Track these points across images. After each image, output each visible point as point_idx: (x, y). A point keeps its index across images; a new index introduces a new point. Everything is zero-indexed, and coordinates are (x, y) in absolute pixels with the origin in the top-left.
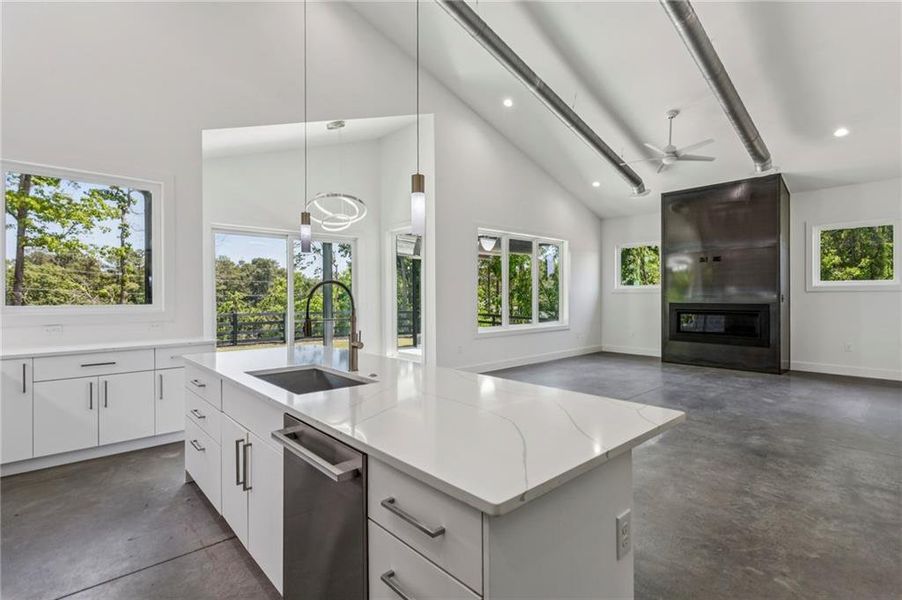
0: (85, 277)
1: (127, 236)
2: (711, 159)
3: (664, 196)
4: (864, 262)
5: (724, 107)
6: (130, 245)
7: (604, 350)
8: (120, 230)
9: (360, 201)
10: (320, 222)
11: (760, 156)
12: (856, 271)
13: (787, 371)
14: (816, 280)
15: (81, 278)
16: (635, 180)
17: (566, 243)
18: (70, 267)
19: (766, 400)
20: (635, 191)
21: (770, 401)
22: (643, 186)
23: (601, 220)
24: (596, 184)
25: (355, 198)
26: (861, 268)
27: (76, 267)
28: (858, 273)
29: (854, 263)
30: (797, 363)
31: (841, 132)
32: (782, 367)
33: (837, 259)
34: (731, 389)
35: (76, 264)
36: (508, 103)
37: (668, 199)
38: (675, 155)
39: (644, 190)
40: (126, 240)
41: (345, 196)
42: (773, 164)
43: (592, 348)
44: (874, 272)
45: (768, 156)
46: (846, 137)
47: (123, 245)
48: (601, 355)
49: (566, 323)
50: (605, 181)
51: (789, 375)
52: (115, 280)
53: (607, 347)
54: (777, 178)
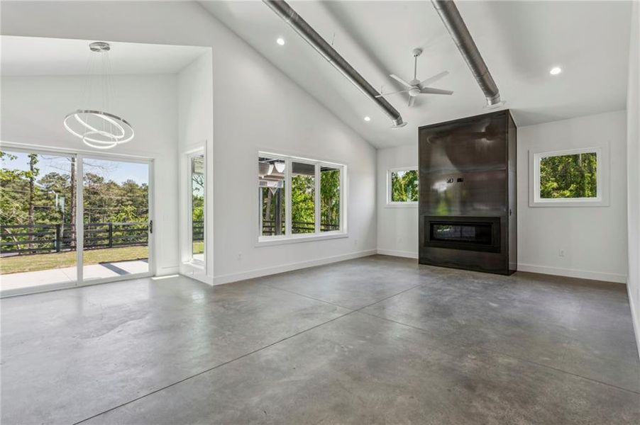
0: (20, 195)
1: (35, 163)
2: (450, 93)
3: (421, 129)
4: (573, 187)
5: (456, 39)
6: (38, 170)
7: (378, 253)
8: (30, 158)
9: (125, 121)
10: (82, 137)
11: (490, 91)
12: (567, 193)
13: (514, 272)
14: (537, 198)
15: (17, 195)
16: (394, 114)
17: (345, 167)
18: (9, 187)
19: (491, 304)
20: (395, 123)
21: (494, 305)
22: (401, 119)
23: (376, 150)
24: (367, 119)
25: (119, 119)
26: (571, 191)
27: (13, 187)
28: (568, 194)
29: (567, 187)
30: (522, 265)
31: (556, 71)
32: (510, 268)
33: (555, 185)
34: (465, 292)
35: (13, 184)
36: (281, 42)
37: (424, 131)
38: (419, 87)
39: (402, 123)
40: (34, 166)
41: (105, 114)
42: (502, 98)
43: (368, 251)
44: (579, 193)
45: (497, 91)
46: (559, 75)
47: (32, 169)
48: (375, 258)
49: (345, 232)
50: (372, 115)
51: (516, 275)
52: (45, 197)
53: (381, 251)
54: (505, 114)
